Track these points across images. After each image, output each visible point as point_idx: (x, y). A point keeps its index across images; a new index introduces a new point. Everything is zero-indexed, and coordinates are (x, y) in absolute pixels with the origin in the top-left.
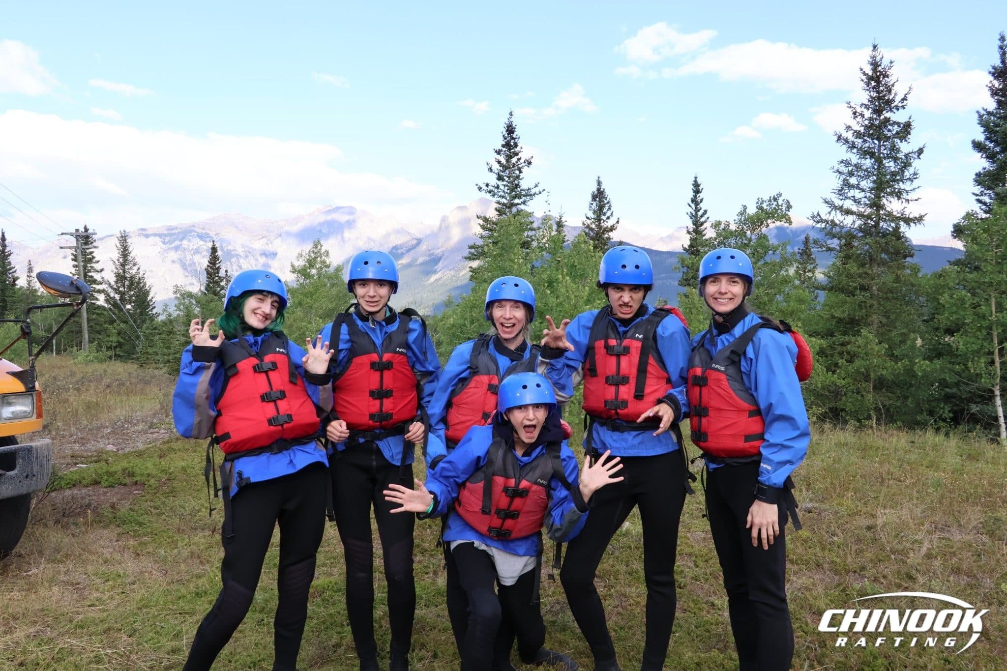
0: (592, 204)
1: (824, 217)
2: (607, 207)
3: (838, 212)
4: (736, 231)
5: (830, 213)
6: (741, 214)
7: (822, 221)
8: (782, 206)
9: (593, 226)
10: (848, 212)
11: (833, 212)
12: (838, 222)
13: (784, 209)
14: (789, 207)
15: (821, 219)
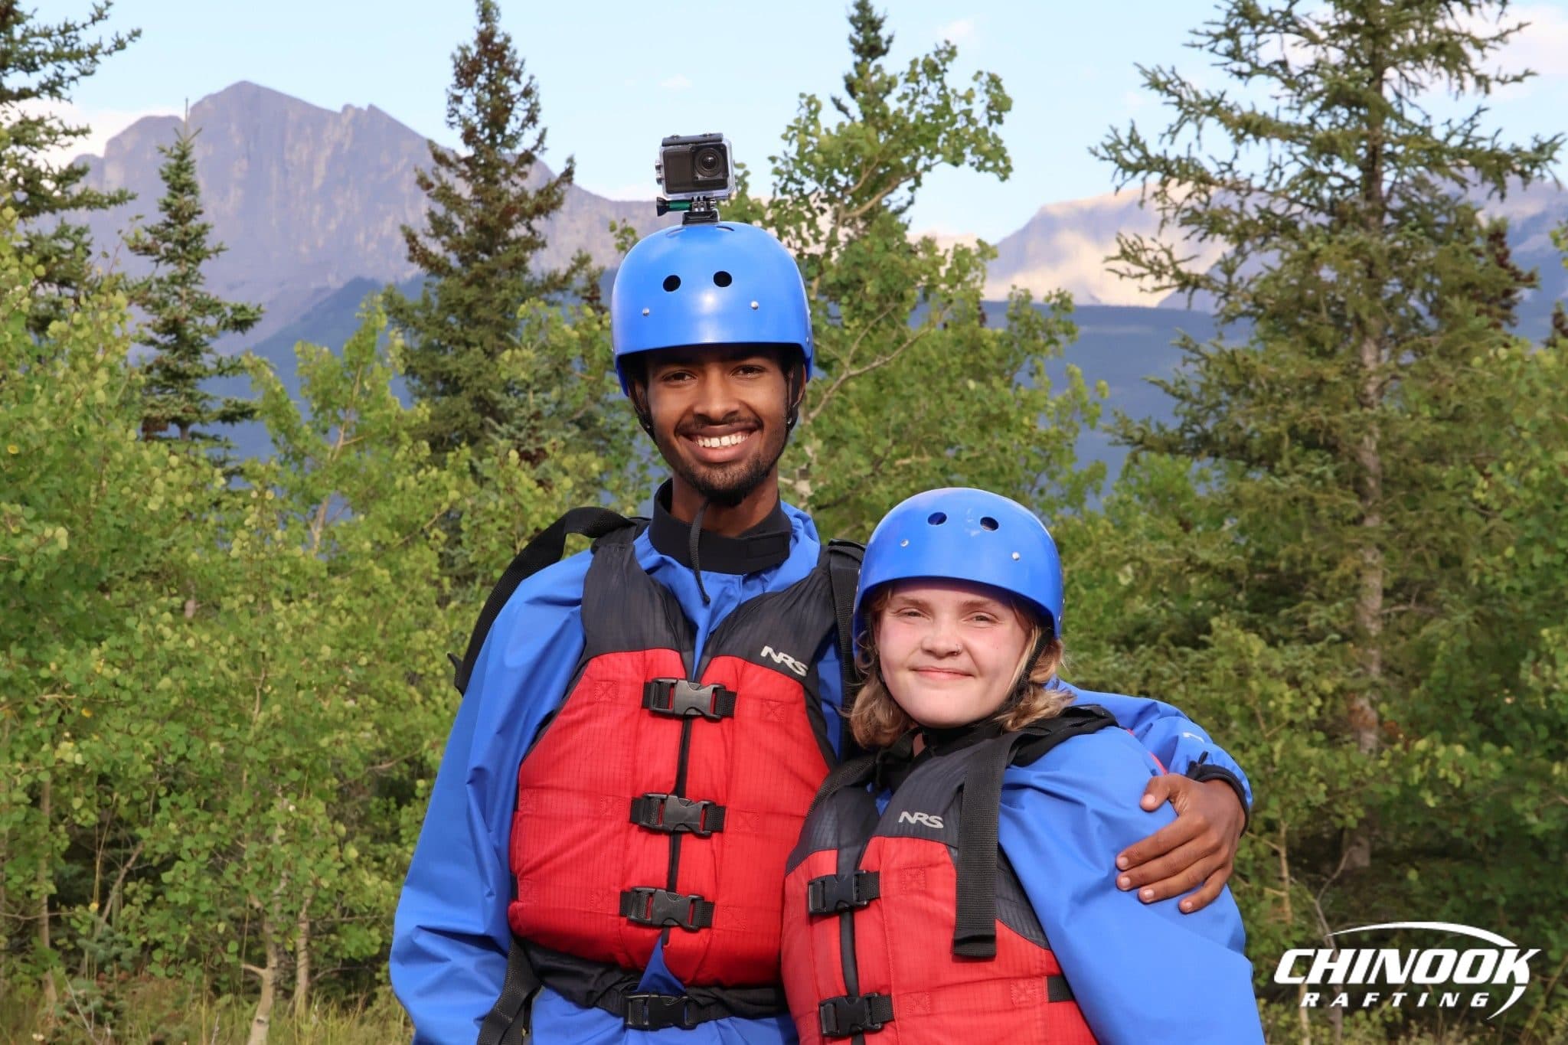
0: (458, 99)
1: (1154, 150)
2: (520, 111)
3: (1211, 124)
4: (774, 205)
5: (1174, 132)
6: (800, 130)
7: (1149, 164)
8: (968, 98)
9: (464, 189)
10: (1253, 127)
11: (1189, 129)
12: (1212, 169)
13: (979, 110)
14: (999, 106)
15: (1146, 156)
